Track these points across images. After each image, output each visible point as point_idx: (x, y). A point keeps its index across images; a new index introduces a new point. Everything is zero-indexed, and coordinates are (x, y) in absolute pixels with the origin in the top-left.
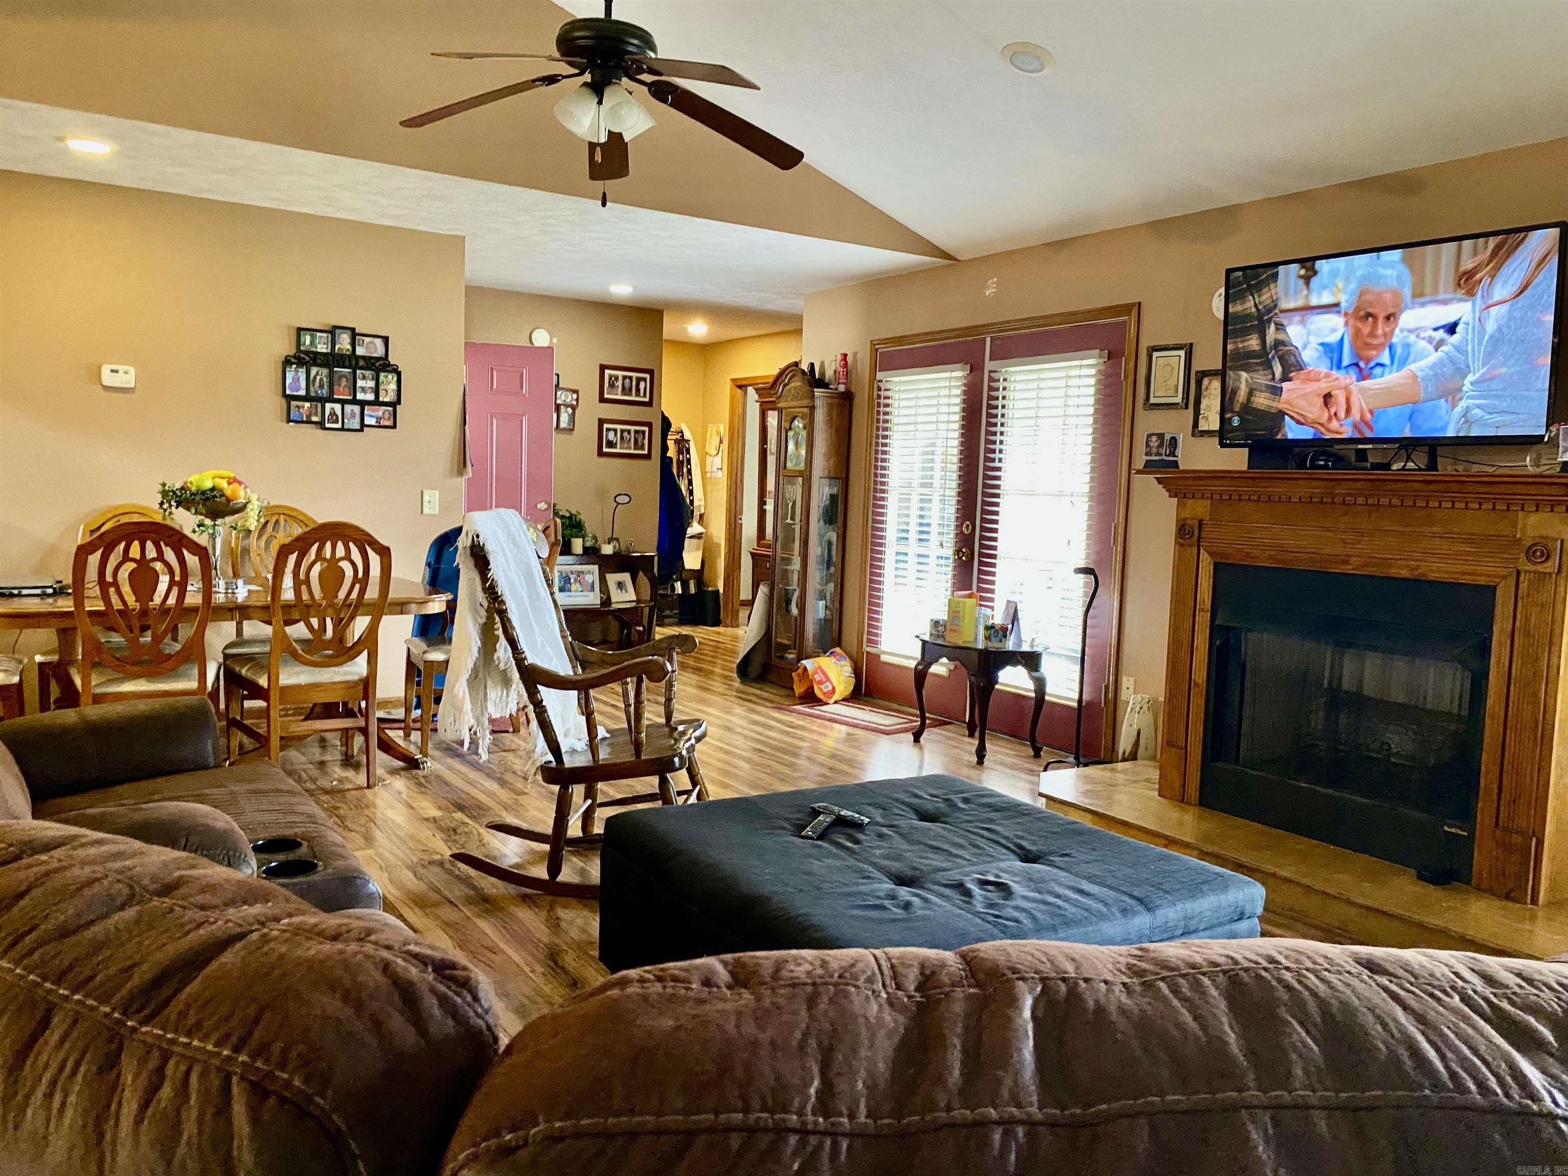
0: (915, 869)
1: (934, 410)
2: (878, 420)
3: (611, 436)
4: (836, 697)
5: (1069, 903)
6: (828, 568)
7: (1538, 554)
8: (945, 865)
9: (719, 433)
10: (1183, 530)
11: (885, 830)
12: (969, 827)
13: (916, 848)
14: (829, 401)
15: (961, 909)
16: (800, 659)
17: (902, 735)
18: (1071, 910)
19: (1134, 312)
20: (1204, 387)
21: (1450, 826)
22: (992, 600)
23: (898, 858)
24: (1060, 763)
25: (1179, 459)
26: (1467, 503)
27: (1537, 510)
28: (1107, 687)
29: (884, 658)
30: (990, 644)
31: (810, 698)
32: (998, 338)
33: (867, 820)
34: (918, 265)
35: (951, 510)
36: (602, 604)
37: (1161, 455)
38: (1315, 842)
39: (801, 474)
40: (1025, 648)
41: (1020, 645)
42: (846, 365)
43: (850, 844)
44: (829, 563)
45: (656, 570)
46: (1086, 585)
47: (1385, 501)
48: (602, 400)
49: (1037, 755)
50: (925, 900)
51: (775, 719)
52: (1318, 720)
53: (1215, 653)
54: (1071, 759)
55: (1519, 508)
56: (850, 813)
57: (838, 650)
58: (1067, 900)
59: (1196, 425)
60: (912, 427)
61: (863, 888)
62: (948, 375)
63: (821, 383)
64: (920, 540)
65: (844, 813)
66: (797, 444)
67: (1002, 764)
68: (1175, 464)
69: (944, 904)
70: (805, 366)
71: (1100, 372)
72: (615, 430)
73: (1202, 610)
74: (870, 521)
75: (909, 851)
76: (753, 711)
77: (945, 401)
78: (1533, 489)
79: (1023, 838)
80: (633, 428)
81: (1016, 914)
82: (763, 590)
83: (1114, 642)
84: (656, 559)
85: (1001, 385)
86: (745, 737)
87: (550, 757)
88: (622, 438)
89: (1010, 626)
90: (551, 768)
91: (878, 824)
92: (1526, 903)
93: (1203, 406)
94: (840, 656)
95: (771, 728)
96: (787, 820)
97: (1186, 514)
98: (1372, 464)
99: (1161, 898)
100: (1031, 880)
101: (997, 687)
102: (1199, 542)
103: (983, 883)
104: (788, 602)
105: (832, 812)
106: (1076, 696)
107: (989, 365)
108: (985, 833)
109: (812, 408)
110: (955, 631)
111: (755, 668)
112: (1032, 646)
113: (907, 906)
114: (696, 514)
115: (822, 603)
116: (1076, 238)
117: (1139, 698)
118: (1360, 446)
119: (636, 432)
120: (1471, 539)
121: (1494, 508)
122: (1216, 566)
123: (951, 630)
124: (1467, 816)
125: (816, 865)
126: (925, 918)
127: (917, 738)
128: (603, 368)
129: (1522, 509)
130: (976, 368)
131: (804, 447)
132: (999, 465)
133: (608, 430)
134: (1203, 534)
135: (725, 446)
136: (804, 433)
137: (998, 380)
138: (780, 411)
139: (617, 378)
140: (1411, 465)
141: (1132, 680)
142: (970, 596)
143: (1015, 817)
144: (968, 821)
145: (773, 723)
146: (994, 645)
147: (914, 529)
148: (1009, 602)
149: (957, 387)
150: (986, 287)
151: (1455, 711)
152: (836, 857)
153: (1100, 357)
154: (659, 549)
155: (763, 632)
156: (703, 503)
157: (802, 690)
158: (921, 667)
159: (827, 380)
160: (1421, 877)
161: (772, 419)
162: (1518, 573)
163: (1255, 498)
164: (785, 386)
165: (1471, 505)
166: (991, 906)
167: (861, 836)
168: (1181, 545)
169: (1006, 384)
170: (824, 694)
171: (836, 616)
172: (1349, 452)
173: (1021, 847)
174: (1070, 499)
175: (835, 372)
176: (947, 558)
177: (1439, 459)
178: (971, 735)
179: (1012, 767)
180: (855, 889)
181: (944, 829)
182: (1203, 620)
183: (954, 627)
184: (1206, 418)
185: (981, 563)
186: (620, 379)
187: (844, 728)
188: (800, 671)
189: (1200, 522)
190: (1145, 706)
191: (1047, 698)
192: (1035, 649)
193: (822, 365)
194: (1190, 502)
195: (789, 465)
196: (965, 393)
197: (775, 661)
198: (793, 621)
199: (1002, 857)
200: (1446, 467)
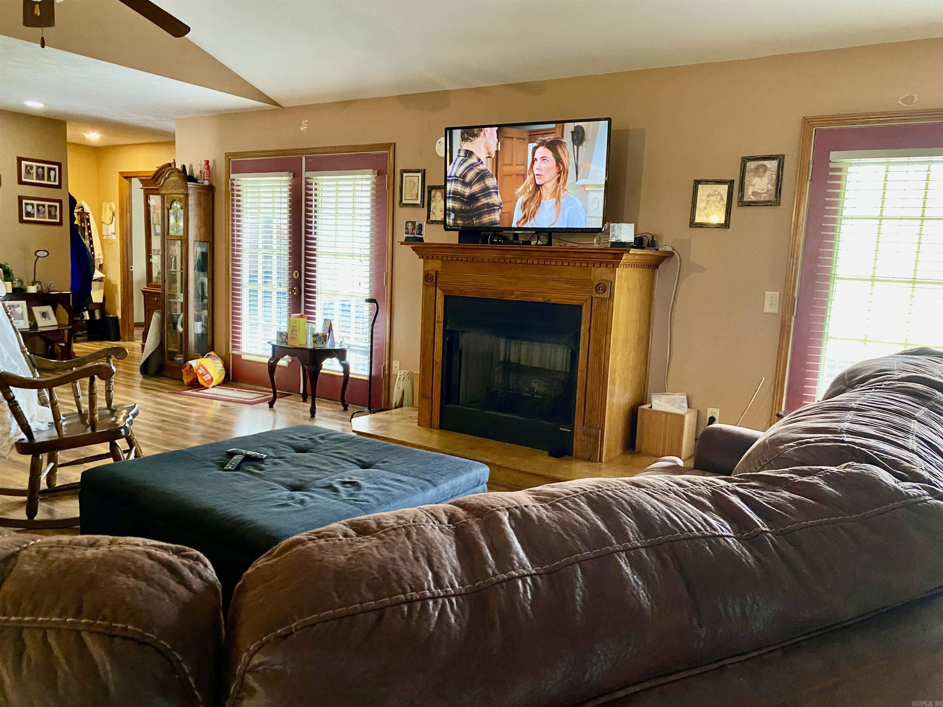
0: (302, 480)
1: (271, 200)
2: (233, 205)
3: (29, 208)
4: (213, 383)
5: (394, 488)
6: (202, 300)
7: (601, 289)
8: (319, 476)
9: (111, 208)
10: (427, 277)
11: (277, 461)
12: (328, 453)
13: (298, 468)
14: (199, 191)
15: (335, 499)
16: (186, 361)
17: (262, 404)
18: (396, 492)
19: (392, 148)
20: (432, 195)
21: (563, 428)
22: (314, 319)
23: (289, 475)
24: (360, 413)
25: (424, 236)
26: (569, 263)
27: (600, 266)
28: (384, 368)
29: (244, 357)
30: (316, 346)
31: (195, 385)
32: (310, 158)
33: (265, 456)
34: (254, 107)
35: (285, 262)
36: (31, 328)
37: (414, 234)
38: (500, 442)
39: (180, 238)
40: (337, 347)
41: (334, 346)
42: (208, 168)
43: (257, 471)
44: (203, 297)
45: (71, 304)
46: (371, 309)
47: (530, 261)
48: (20, 182)
49: (346, 409)
50: (311, 497)
51: (173, 401)
52: (498, 379)
53: (446, 344)
54: (366, 409)
55: (592, 266)
56: (254, 453)
57: (212, 353)
58: (392, 486)
59: (429, 217)
60: (256, 211)
61: (273, 495)
62: (279, 178)
63: (191, 179)
64: (265, 282)
65: (249, 453)
66: (176, 218)
67: (326, 416)
68: (421, 240)
69: (323, 498)
70: (179, 167)
71: (373, 183)
72: (33, 205)
73: (438, 322)
74: (230, 270)
75: (294, 471)
76: (157, 396)
77: (278, 195)
78: (598, 256)
79: (358, 455)
80: (46, 203)
81: (366, 498)
82: (156, 316)
83: (388, 341)
84: (71, 295)
85: (314, 187)
86: (155, 413)
87: (23, 436)
88: (38, 210)
89: (328, 334)
90: (24, 444)
91: (271, 457)
92: (597, 462)
93: (432, 206)
94: (214, 356)
95: (172, 406)
96: (212, 461)
97: (428, 268)
98: (523, 241)
99: (441, 479)
100: (370, 478)
101: (321, 371)
102: (436, 283)
103: (344, 483)
104: (175, 324)
105: (242, 454)
106: (367, 373)
107: (305, 174)
108: (336, 455)
109: (187, 195)
110: (294, 338)
111: (153, 367)
112: (341, 345)
113: (302, 502)
114: (97, 265)
115: (199, 324)
116: (356, 100)
117: (403, 373)
118: (517, 232)
119: (50, 206)
120: (570, 281)
121: (581, 265)
122: (446, 297)
123: (291, 338)
124: (570, 422)
125: (239, 486)
126: (315, 507)
127: (271, 405)
128: (20, 160)
129: (594, 266)
130: (297, 175)
131: (182, 220)
132: (315, 236)
133: (27, 204)
134: (438, 280)
135: (117, 218)
136: (182, 212)
137: (312, 184)
138: (163, 197)
139: (32, 167)
140: (539, 242)
141: (398, 362)
142: (301, 317)
143: (353, 444)
144: (327, 450)
145: (172, 403)
146: (319, 346)
147: (260, 275)
148: (326, 320)
149: (285, 186)
150: (300, 125)
151: (564, 370)
152: (249, 479)
153: (374, 174)
154: (72, 289)
155: (158, 344)
156: (101, 257)
157: (189, 380)
158: (272, 362)
159: (195, 177)
160: (550, 455)
161: (155, 201)
162: (592, 298)
163: (465, 259)
164: (165, 179)
165: (571, 264)
166: (351, 495)
167: (263, 466)
168: (426, 285)
169: (316, 187)
170: (205, 382)
171: (210, 332)
172: (509, 235)
173: (359, 460)
174: (359, 258)
175: (201, 172)
176: (284, 294)
177: (553, 239)
178: (305, 401)
179: (332, 417)
180: (268, 496)
181: (312, 455)
182: (439, 327)
183: (292, 336)
184: (434, 214)
185: (306, 297)
186: (35, 168)
187: (219, 402)
188: (187, 368)
189: (436, 272)
190: (406, 377)
191: (350, 376)
192: (343, 347)
193: (191, 166)
194: (430, 261)
195: (171, 232)
196: (290, 190)
197: (167, 362)
198: (179, 335)
199: (350, 467)
200: (556, 244)
